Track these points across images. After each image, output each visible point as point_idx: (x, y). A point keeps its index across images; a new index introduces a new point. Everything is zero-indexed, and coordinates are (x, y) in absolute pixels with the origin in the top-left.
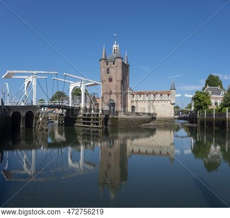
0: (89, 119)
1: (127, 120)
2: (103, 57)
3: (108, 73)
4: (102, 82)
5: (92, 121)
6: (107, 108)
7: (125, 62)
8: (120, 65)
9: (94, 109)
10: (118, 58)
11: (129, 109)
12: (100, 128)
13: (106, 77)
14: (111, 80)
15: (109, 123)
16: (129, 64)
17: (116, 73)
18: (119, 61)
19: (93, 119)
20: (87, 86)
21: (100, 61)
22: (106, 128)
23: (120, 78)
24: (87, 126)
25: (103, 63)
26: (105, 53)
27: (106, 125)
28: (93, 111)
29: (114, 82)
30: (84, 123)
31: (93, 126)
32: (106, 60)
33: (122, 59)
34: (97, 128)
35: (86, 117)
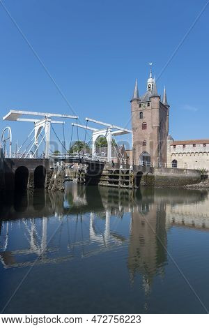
0: (117, 177)
1: (166, 178)
2: (135, 96)
3: (141, 117)
4: (134, 129)
5: (120, 179)
6: (139, 163)
7: (164, 102)
8: (157, 106)
9: (123, 164)
10: (154, 97)
11: (169, 165)
12: (131, 189)
13: (139, 124)
14: (144, 127)
15: (142, 182)
16: (169, 104)
17: (152, 117)
18: (156, 100)
19: (122, 177)
20: (115, 135)
21: (131, 101)
22: (139, 189)
23: (156, 124)
24: (113, 185)
25: (135, 105)
26: (137, 91)
27: (138, 184)
28: (121, 167)
29: (149, 129)
30: (110, 182)
31: (121, 186)
32: (138, 100)
33: (160, 98)
34: (127, 188)
35: (113, 174)
